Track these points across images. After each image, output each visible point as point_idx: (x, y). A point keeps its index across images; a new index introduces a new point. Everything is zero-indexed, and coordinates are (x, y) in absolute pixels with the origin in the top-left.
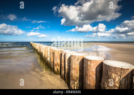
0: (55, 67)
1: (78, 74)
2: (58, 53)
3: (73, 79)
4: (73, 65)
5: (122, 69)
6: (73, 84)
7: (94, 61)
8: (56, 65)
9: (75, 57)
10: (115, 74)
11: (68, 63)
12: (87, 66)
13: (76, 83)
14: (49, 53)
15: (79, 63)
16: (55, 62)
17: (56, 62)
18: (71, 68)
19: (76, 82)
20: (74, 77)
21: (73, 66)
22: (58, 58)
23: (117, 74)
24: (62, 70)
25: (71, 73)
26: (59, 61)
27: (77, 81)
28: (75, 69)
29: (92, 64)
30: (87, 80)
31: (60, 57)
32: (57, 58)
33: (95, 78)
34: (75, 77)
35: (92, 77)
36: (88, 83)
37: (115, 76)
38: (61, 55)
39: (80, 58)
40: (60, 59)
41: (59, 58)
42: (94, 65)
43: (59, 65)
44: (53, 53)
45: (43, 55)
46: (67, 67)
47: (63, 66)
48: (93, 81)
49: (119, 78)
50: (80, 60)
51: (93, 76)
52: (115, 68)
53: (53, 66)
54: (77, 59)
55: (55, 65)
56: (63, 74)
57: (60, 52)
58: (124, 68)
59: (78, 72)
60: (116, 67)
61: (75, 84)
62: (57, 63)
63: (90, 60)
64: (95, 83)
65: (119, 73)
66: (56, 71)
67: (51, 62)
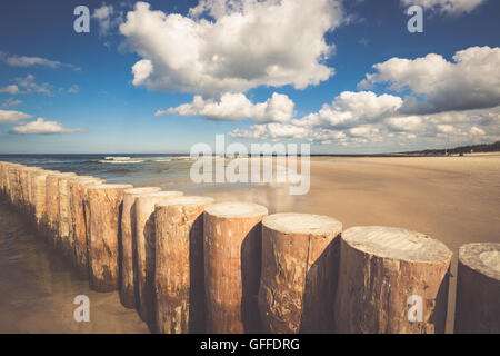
0: (94, 261)
1: (186, 276)
2: (107, 200)
3: (167, 297)
4: (166, 243)
5: (310, 237)
6: (168, 318)
7: (236, 219)
8: (99, 254)
9: (171, 211)
10: (292, 254)
11: (147, 239)
12: (214, 240)
13: (178, 310)
14: (65, 204)
15: (188, 232)
16: (93, 239)
17: (99, 242)
18: (158, 256)
19: (180, 308)
20: (170, 289)
21: (167, 248)
22: (108, 220)
23: (298, 256)
24: (125, 271)
25: (157, 276)
26: (110, 236)
27: (184, 302)
28: (173, 260)
29: (230, 234)
30: (213, 292)
31: (116, 219)
32: (101, 222)
33: (240, 278)
34: (173, 288)
35: (230, 279)
36: (219, 301)
37: (293, 265)
38: (121, 208)
39: (192, 216)
40: (116, 225)
41: (112, 221)
42: (235, 235)
43: (113, 250)
44: (85, 204)
45: (39, 216)
46: (143, 255)
47: (130, 255)
48: (233, 291)
49: (304, 265)
50: (190, 222)
51: (233, 274)
52: (292, 237)
53: (84, 258)
54: (179, 220)
55: (93, 254)
56: (132, 284)
57: (113, 197)
58: (314, 233)
59: (186, 268)
60: (294, 235)
61: (174, 314)
62: (105, 245)
63: (223, 219)
64: (240, 296)
65: (302, 252)
66: (100, 277)
67: (76, 241)
